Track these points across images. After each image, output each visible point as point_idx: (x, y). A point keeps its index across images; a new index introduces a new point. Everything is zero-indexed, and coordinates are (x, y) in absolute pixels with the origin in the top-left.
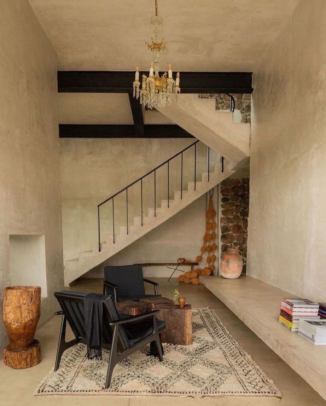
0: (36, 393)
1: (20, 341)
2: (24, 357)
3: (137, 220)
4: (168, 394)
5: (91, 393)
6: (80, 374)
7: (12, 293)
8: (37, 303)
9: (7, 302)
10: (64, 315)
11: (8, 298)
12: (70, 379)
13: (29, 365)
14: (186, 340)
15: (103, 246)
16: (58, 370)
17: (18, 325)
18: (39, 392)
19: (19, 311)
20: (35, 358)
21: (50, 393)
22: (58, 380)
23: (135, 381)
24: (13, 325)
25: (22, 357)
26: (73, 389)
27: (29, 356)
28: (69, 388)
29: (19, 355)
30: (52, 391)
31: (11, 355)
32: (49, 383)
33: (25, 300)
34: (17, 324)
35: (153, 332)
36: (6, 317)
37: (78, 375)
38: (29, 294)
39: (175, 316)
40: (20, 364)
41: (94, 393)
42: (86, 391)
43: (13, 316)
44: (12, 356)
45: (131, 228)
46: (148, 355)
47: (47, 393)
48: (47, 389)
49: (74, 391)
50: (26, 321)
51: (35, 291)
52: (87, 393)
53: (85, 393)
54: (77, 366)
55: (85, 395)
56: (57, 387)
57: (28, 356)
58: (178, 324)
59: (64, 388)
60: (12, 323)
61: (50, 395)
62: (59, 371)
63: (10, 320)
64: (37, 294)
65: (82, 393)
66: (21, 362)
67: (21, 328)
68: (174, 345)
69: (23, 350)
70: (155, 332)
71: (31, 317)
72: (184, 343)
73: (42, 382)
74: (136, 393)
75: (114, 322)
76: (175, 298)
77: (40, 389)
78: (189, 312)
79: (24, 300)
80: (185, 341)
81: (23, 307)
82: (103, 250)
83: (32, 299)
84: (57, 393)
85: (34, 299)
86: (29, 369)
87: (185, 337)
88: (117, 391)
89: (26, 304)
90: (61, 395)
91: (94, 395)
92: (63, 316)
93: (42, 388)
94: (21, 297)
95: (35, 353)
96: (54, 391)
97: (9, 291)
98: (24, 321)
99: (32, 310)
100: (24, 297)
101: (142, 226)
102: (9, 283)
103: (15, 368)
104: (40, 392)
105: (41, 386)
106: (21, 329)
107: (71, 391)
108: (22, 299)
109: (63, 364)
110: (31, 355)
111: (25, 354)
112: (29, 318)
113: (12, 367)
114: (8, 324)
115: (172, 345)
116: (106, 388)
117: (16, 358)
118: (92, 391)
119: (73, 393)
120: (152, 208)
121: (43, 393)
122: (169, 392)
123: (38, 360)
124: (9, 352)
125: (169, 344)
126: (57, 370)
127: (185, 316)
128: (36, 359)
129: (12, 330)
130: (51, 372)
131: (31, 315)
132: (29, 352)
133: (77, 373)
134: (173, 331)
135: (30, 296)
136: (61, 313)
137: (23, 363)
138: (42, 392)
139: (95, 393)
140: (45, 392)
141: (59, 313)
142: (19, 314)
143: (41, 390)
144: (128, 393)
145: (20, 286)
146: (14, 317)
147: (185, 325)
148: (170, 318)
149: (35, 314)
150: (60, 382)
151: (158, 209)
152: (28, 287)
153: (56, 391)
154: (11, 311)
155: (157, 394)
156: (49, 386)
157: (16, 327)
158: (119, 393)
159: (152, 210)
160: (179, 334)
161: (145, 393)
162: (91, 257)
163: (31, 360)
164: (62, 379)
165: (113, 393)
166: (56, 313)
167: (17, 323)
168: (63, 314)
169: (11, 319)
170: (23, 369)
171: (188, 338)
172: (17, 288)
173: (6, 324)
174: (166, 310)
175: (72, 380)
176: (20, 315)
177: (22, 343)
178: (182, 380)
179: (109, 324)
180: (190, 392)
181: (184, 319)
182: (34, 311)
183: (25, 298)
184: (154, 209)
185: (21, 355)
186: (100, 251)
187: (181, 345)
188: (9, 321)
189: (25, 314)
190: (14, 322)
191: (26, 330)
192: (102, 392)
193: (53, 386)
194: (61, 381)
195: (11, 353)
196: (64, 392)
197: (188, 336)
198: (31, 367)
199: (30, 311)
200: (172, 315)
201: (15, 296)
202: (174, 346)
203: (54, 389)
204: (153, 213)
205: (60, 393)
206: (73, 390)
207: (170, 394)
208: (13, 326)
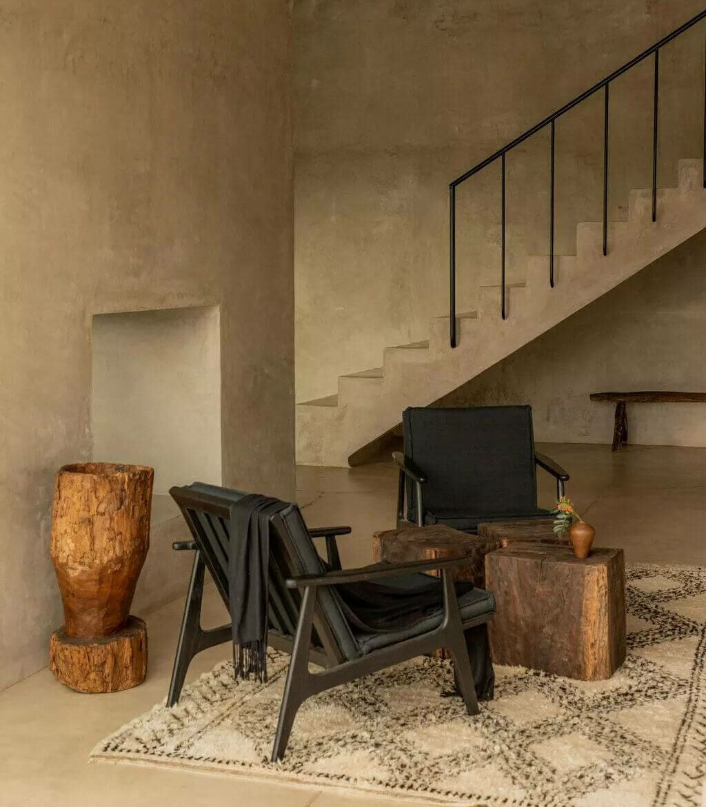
0: (98, 750)
1: (89, 614)
2: (96, 660)
3: (587, 234)
4: (428, 794)
5: (231, 767)
6: (228, 721)
7: (72, 482)
8: (137, 515)
9: (60, 506)
10: (198, 552)
11: (64, 493)
12: (194, 730)
13: (110, 685)
14: (585, 663)
15: (465, 326)
16: (176, 704)
17: (83, 572)
18: (106, 749)
19: (86, 533)
20: (127, 668)
21: (131, 755)
22: (165, 727)
23: (362, 754)
24: (73, 569)
25: (89, 660)
26: (191, 752)
27: (110, 661)
28: (181, 751)
29: (82, 653)
30: (138, 751)
31: (62, 650)
32: (137, 733)
33: (104, 501)
34: (80, 568)
35: (442, 621)
36: (56, 547)
37: (222, 723)
38: (115, 487)
39: (553, 583)
40: (86, 678)
41: (239, 767)
42: (220, 762)
43: (72, 546)
44: (67, 653)
45: (566, 265)
46: (446, 694)
47: (124, 753)
48: (129, 744)
49: (190, 758)
50: (105, 562)
51: (130, 480)
52: (220, 766)
53: (215, 765)
54: (229, 703)
55: (213, 769)
56: (155, 744)
57: (106, 658)
58: (562, 609)
59: (170, 748)
60: (70, 563)
61: (130, 759)
62: (176, 709)
63: (64, 555)
64: (139, 489)
65: (208, 764)
66: (89, 673)
67: (91, 580)
68: (546, 676)
69: (96, 640)
70: (448, 622)
71: (118, 552)
72: (577, 672)
73: (124, 728)
74: (343, 781)
75: (304, 576)
76: (558, 524)
77: (112, 742)
78: (596, 573)
79: (101, 502)
80: (583, 665)
81: (99, 522)
82: (464, 341)
83: (122, 503)
84: (148, 756)
85: (127, 502)
86: (109, 696)
87: (583, 653)
88: (297, 770)
89: (107, 514)
90: (156, 762)
91: (235, 772)
92: (196, 552)
93: (117, 741)
94: (94, 496)
95: (127, 654)
96: (142, 752)
97: (68, 476)
98: (97, 561)
99: (121, 533)
100: (101, 494)
101: (605, 254)
102: (84, 453)
103: (75, 691)
104: (109, 749)
105: (117, 738)
106: (89, 583)
107: (182, 758)
108: (95, 499)
109: (198, 693)
110: (115, 656)
111: (99, 652)
112: (111, 554)
113: (67, 685)
114: (59, 565)
115: (542, 673)
116: (272, 761)
117: (75, 660)
118: (234, 763)
119: (186, 761)
120: (645, 191)
121: (116, 753)
122: (433, 790)
123: (136, 673)
124: (60, 643)
125: (532, 672)
126: (172, 705)
127: (583, 586)
128: (129, 672)
129: (68, 583)
130: (156, 707)
131: (117, 544)
132: (109, 647)
133: (223, 717)
134: (548, 630)
135: (118, 492)
136: (191, 544)
137: (92, 676)
138: (113, 750)
139: (241, 769)
140: (121, 751)
141: (183, 547)
142: (86, 541)
143: (112, 746)
144: (322, 779)
145: (102, 463)
146: (74, 548)
147: (583, 614)
148: (539, 589)
149: (128, 542)
150: (166, 732)
151: (667, 191)
152: (124, 466)
153: (146, 753)
154: (69, 531)
155: (398, 789)
156: (137, 739)
157: (79, 575)
158: (300, 776)
159: (644, 196)
160: (565, 641)
161: (366, 785)
162: (426, 365)
163: (114, 672)
164: (175, 726)
165: (286, 774)
166: (176, 546)
167: (81, 563)
168: (194, 547)
169: (67, 553)
170: (93, 695)
171: (592, 657)
172: (93, 467)
173: (57, 566)
174: (529, 562)
175: (200, 732)
176: (88, 543)
177: (94, 621)
178: (492, 769)
179: (285, 584)
180: (489, 798)
181: (581, 595)
182: (125, 536)
183: (104, 497)
184: (650, 190)
185: (87, 655)
186: (453, 345)
187: (570, 677)
188: (62, 560)
189: (102, 541)
190: (74, 562)
191: (103, 585)
192: (258, 769)
193: (144, 739)
194: (171, 731)
195: (64, 646)
196: (164, 758)
197: (591, 651)
198: (115, 690)
199: (115, 535)
200: (544, 579)
201: (79, 491)
202: (545, 680)
203: (145, 747)
204: (646, 209)
205: (155, 758)
206: (188, 756)
207: (434, 795)
208: (70, 572)
